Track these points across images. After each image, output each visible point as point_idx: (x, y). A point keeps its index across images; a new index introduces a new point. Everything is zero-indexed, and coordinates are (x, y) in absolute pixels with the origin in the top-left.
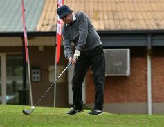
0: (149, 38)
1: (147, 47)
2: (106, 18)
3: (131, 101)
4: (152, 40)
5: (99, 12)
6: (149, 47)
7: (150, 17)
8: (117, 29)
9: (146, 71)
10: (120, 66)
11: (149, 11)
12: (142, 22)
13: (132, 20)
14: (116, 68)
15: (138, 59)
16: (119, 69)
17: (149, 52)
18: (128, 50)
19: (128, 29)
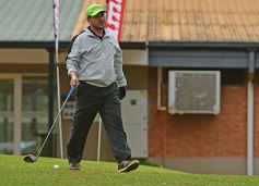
0: (252, 55)
1: (247, 69)
2: (183, 21)
3: (221, 155)
4: (256, 58)
5: (171, 11)
6: (252, 70)
7: (254, 22)
8: (201, 40)
9: (246, 107)
10: (204, 99)
11: (252, 12)
12: (241, 29)
13: (224, 26)
14: (198, 101)
15: (233, 88)
16: (202, 104)
17: (251, 77)
18: (218, 74)
19: (218, 40)
